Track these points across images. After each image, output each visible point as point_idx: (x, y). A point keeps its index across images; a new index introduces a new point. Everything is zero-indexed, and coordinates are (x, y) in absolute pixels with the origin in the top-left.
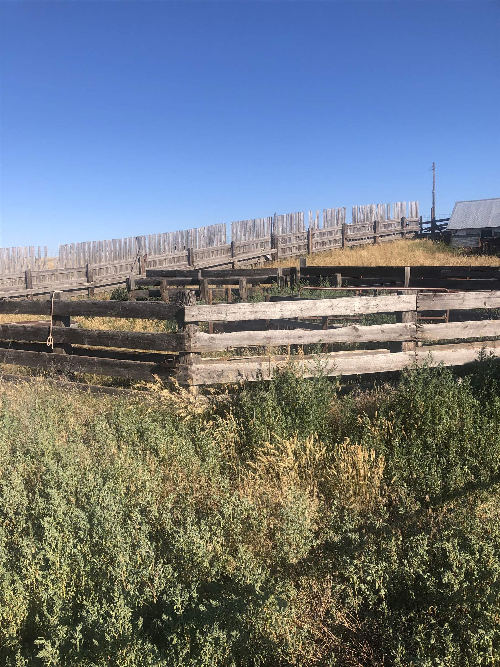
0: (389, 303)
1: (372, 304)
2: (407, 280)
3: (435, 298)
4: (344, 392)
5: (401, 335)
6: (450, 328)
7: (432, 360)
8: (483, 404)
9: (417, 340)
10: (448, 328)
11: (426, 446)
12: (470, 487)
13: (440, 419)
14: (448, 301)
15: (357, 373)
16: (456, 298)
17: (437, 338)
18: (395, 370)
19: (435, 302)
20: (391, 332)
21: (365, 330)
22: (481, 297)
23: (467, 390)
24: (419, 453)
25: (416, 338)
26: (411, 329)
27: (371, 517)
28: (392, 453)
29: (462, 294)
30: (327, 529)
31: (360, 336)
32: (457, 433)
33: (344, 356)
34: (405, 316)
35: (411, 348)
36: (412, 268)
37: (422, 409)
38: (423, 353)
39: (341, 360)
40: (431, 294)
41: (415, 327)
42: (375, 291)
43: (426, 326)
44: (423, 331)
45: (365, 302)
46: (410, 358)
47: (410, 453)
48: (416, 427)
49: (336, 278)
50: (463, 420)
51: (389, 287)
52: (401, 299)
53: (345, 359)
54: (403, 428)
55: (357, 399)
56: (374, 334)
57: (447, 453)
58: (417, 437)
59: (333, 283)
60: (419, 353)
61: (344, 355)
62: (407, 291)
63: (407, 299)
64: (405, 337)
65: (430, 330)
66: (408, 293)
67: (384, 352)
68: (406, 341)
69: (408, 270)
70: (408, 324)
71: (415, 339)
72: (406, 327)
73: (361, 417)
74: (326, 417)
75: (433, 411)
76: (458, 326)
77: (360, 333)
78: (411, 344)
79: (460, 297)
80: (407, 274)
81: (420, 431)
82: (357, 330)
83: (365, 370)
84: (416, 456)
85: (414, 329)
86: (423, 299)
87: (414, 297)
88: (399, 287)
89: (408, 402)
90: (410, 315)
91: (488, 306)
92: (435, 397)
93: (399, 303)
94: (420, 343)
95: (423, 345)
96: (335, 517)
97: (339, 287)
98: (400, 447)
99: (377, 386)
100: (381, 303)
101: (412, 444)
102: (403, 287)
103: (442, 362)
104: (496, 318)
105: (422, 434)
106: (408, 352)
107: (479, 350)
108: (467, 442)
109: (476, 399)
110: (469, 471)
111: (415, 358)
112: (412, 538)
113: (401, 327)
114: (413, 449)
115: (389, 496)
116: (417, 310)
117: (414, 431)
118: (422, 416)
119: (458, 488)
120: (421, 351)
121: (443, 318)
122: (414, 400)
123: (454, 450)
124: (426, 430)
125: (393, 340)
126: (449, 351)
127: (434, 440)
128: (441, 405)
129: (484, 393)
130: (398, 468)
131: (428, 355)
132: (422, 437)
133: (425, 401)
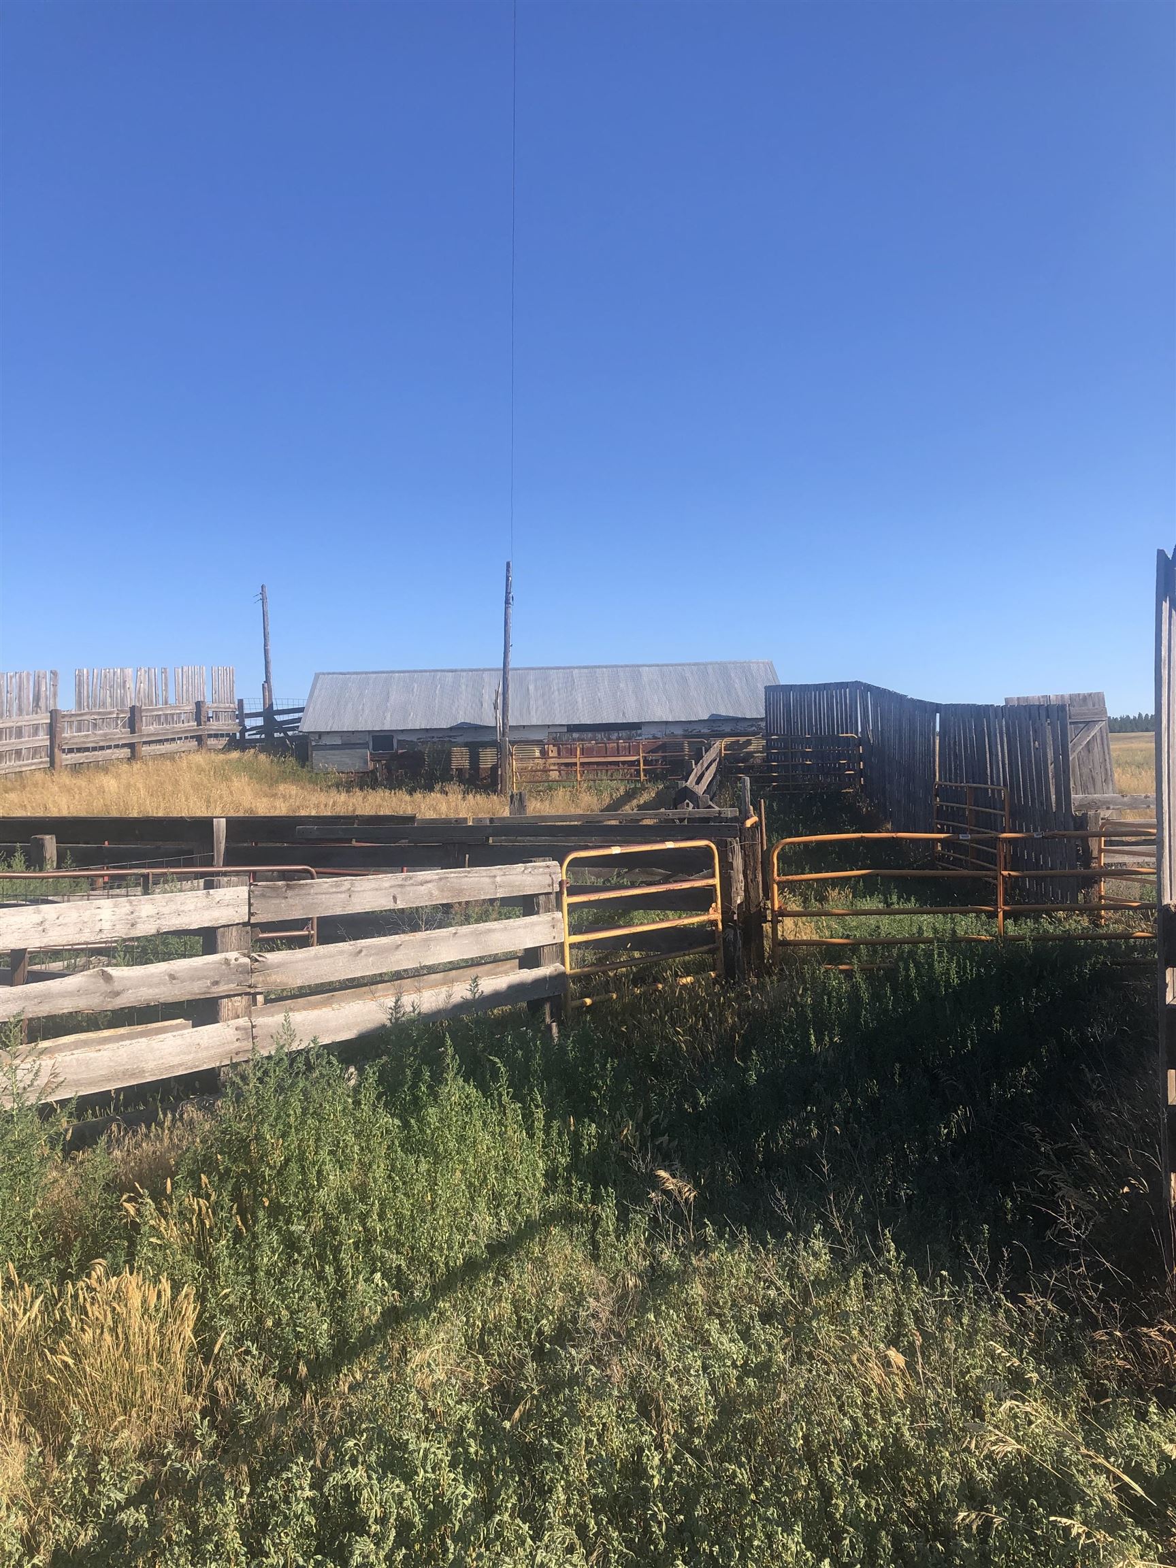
0: (185, 908)
1: (144, 914)
2: (219, 850)
3: (290, 893)
4: (83, 1139)
5: (216, 983)
6: (325, 957)
7: (292, 1036)
8: (406, 1125)
9: (252, 991)
10: (320, 958)
11: (291, 1244)
12: (393, 1316)
13: (319, 1172)
14: (320, 897)
15: (112, 1086)
16: (334, 890)
17: (297, 982)
18: (205, 1067)
19: (291, 901)
20: (193, 979)
21: (128, 978)
22: (387, 885)
23: (373, 1097)
24: (275, 1264)
25: (250, 987)
26: (239, 965)
27: (169, 1454)
28: (213, 1277)
29: (346, 882)
30: (58, 1521)
31: (117, 994)
32: (355, 1201)
33: (76, 1048)
34: (223, 936)
35: (239, 1011)
36: (231, 822)
37: (278, 1158)
38: (270, 1020)
39: (68, 1058)
40: (280, 883)
41: (247, 960)
42: (146, 876)
43: (272, 957)
44: (266, 968)
45: (128, 908)
46: (239, 1034)
47: (253, 1270)
48: (267, 1204)
49: (41, 846)
50: (366, 1168)
51: (179, 867)
52: (213, 899)
53: (80, 1054)
54: (234, 1211)
55: (117, 1153)
56: (150, 986)
57: (336, 1250)
58: (270, 1226)
59: (35, 859)
60: (259, 1021)
61: (77, 1045)
62: (226, 879)
63: (227, 897)
64: (226, 987)
65: (279, 965)
66: (229, 884)
67: (177, 1028)
68: (228, 996)
69: (220, 826)
70: (232, 955)
71: (248, 990)
72: (227, 962)
73: (129, 1200)
74: (36, 1216)
75: (301, 1158)
76: (341, 953)
77: (117, 986)
78: (240, 1003)
79: (343, 888)
80: (218, 837)
81: (276, 1210)
82: (108, 978)
83: (133, 1075)
84: (268, 1273)
85: (245, 965)
86: (263, 896)
87: (243, 891)
88: (201, 866)
89: (244, 1144)
90: (234, 934)
91: (400, 905)
92: (303, 1122)
93: (208, 908)
94: (260, 998)
95: (267, 1001)
96: (75, 1481)
97: (50, 871)
98: (231, 1256)
99: (165, 1115)
100: (166, 910)
101: (258, 1246)
102: (212, 866)
103: (314, 1041)
104: (415, 928)
105: (281, 1218)
106: (233, 1021)
107: (390, 1002)
108: (375, 1217)
109: (393, 1116)
110: (386, 1284)
111: (250, 1033)
112: (273, 1481)
113: (216, 963)
114: (262, 1256)
115: (211, 1385)
116: (252, 921)
117: (261, 1214)
118: (279, 1173)
119: (367, 1329)
120: (263, 1016)
121: (305, 933)
122: (259, 1137)
123: (351, 1241)
124: (291, 1206)
125: (198, 997)
126: (324, 1009)
127: (308, 1225)
128: (318, 1140)
129: (405, 1099)
130: (229, 1311)
131: (283, 1025)
132: (281, 1224)
133: (284, 1135)
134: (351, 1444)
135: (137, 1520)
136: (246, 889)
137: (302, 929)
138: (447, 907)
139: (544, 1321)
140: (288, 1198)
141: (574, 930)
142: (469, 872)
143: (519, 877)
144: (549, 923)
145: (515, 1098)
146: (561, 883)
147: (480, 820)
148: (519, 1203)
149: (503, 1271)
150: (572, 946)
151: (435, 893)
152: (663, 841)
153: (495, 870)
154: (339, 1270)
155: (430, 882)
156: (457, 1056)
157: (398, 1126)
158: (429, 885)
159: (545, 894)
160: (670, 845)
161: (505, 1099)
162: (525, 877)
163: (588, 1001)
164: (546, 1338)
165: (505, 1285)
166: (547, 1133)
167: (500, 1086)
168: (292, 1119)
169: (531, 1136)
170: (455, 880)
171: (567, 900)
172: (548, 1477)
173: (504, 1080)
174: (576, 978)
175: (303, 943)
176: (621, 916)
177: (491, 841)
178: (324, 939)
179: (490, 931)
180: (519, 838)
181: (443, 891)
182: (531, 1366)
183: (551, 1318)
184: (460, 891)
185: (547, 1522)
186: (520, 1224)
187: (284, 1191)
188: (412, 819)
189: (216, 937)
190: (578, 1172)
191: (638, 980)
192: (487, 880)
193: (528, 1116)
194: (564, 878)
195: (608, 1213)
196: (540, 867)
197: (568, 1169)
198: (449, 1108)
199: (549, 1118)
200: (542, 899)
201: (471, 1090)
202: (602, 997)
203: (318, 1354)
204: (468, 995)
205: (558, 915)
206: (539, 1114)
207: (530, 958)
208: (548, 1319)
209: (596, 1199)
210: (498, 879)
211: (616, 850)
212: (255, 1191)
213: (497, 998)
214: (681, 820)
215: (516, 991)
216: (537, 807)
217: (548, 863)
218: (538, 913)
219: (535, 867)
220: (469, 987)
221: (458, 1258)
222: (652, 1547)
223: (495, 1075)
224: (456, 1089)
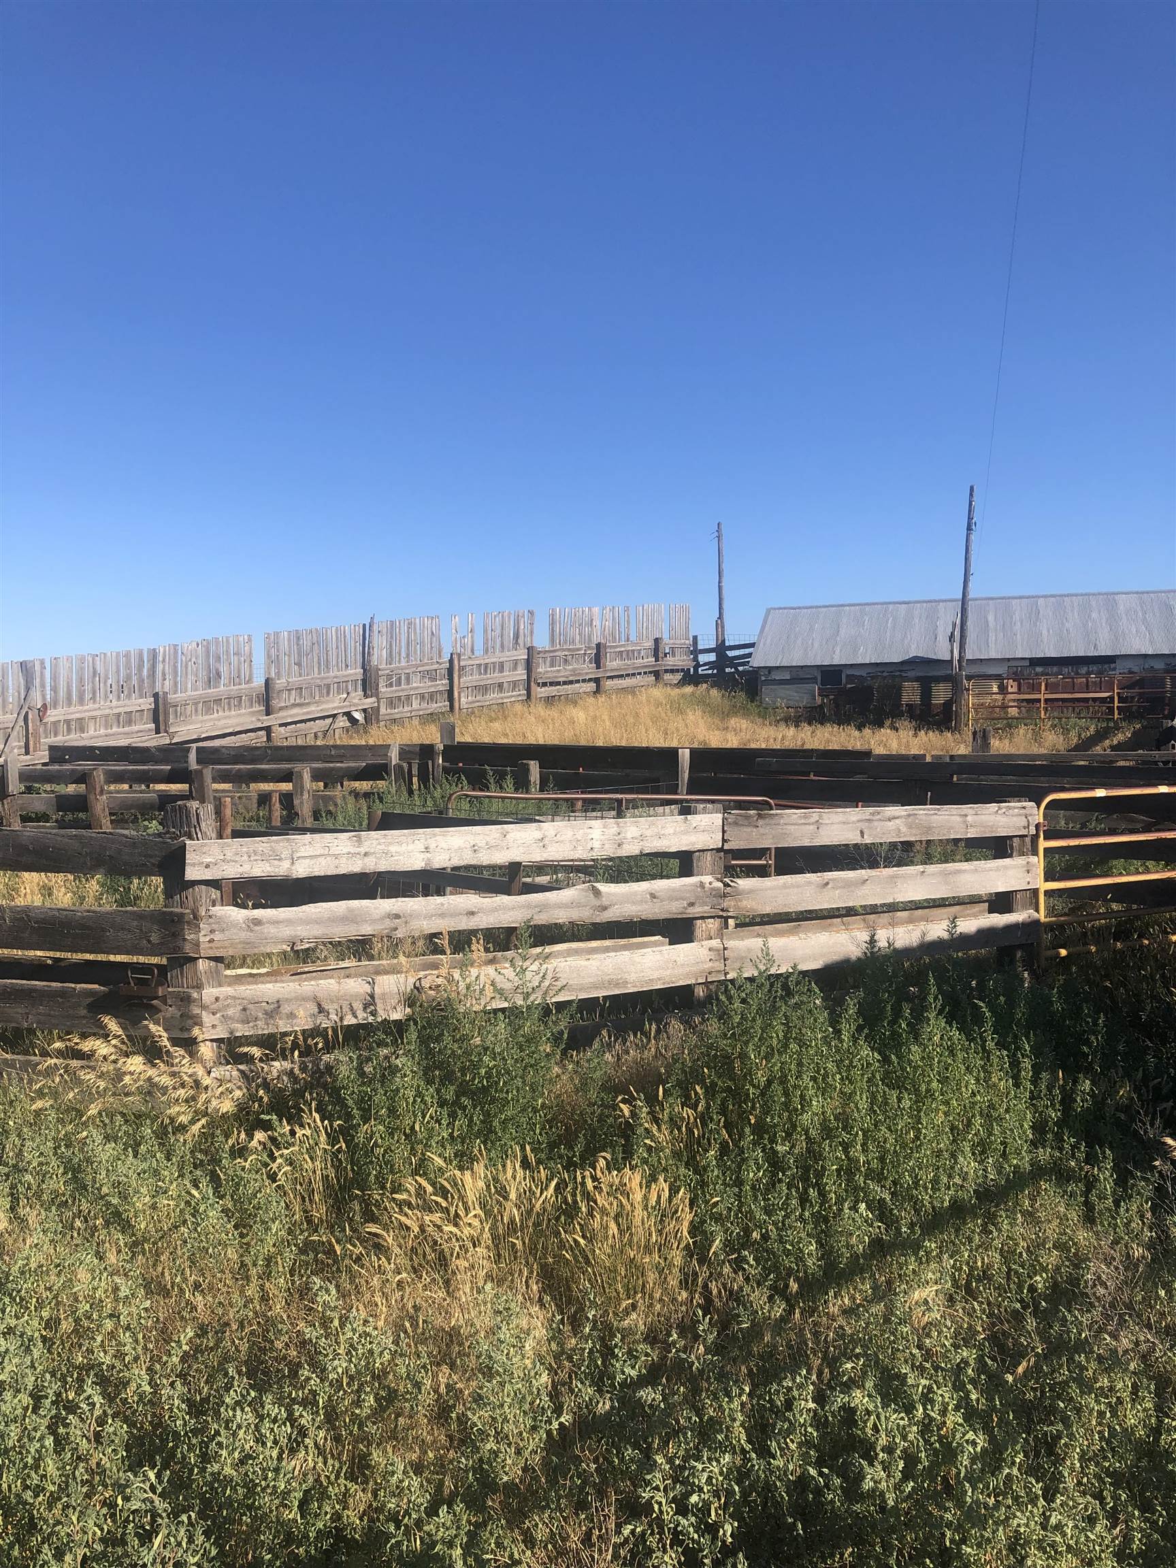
0: (666, 832)
1: (629, 835)
2: (683, 779)
3: (761, 822)
4: (577, 1040)
5: (692, 904)
6: (793, 886)
7: (771, 961)
8: (886, 1060)
9: (724, 914)
10: (789, 888)
11: (775, 1163)
12: (879, 1248)
13: (802, 1097)
14: (789, 827)
15: (601, 994)
16: (803, 821)
17: (768, 910)
18: (681, 983)
19: (762, 830)
20: (671, 899)
21: (614, 895)
22: (854, 819)
23: (853, 1028)
24: (759, 1180)
25: (722, 910)
26: (713, 889)
27: (674, 1343)
28: (703, 1184)
29: (815, 814)
30: (579, 1385)
31: (605, 908)
32: (837, 1129)
33: (569, 955)
34: (699, 860)
35: (712, 934)
36: (693, 752)
37: (761, 1077)
38: (746, 944)
39: (562, 965)
40: (752, 812)
41: (720, 885)
42: (620, 801)
43: (744, 883)
44: (738, 893)
45: (614, 830)
46: (712, 955)
47: (739, 1183)
48: (753, 1122)
49: (527, 770)
50: (848, 1098)
51: (648, 793)
52: (691, 824)
53: (573, 962)
54: (722, 1124)
55: (608, 1056)
56: (634, 903)
57: (820, 1175)
58: (755, 1143)
59: (522, 783)
60: (730, 944)
61: (569, 953)
62: (702, 806)
63: (703, 823)
64: (700, 909)
65: (751, 891)
66: (705, 811)
67: (655, 944)
68: (703, 918)
69: (685, 756)
70: (707, 879)
71: (721, 913)
72: (702, 885)
73: (624, 1101)
74: (543, 1105)
75: (783, 1081)
76: (810, 883)
77: (605, 902)
78: (713, 925)
79: (812, 820)
80: (683, 767)
81: (760, 1129)
82: (597, 893)
83: (617, 985)
84: (753, 1187)
85: (718, 889)
86: (736, 823)
87: (717, 818)
88: (667, 794)
89: (727, 1060)
90: (709, 859)
91: (868, 840)
92: (786, 1046)
93: (686, 832)
94: (731, 922)
95: (737, 926)
96: (591, 1352)
97: (534, 793)
98: (718, 1166)
99: (650, 1025)
100: (648, 833)
101: (744, 1160)
102: (676, 793)
103: (795, 966)
104: (873, 865)
105: (766, 1136)
106: (706, 942)
107: (865, 936)
108: (859, 1147)
109: (872, 1049)
110: (870, 1216)
111: (723, 955)
112: (775, 1386)
113: (691, 885)
114: (748, 1171)
115: (705, 1286)
116: (725, 848)
117: (747, 1130)
118: (763, 1094)
119: (855, 1257)
120: (733, 939)
121: (763, 862)
122: (743, 1056)
123: (835, 1167)
124: (775, 1126)
125: (675, 916)
126: (791, 938)
127: (793, 1146)
128: (800, 1064)
129: (884, 1034)
130: (718, 1218)
131: (762, 950)
132: (766, 1142)
133: (768, 1057)
134: (849, 1366)
135: (654, 1400)
136: (720, 816)
137: (760, 859)
138: (907, 846)
139: (1038, 1278)
140: (772, 1118)
141: (1049, 877)
142: (939, 810)
143: (992, 818)
144: (1023, 867)
145: (1001, 1045)
146: (1037, 826)
147: (940, 757)
148: (1004, 1151)
149: (991, 1218)
150: (1048, 893)
151: (904, 829)
152: (1155, 785)
153: (966, 809)
154: (823, 1194)
155: (897, 818)
156: (940, 997)
157: (878, 1061)
158: (897, 821)
159: (1020, 836)
160: (1163, 789)
161: (990, 1045)
162: (999, 818)
163: (1063, 952)
164: (1040, 1295)
165: (995, 1234)
166: (1035, 1081)
167: (985, 1031)
168: (775, 1042)
169: (1017, 1085)
170: (924, 817)
171: (1043, 844)
172: (1063, 1442)
173: (988, 1026)
174: (1049, 927)
175: (762, 872)
176: (1098, 864)
177: (955, 779)
178: (781, 871)
179: (959, 872)
180: (982, 777)
181: (910, 827)
182: (1031, 1323)
183: (1044, 1275)
184: (929, 829)
185: (1061, 1486)
186: (1009, 1175)
187: (766, 1111)
188: (868, 754)
189: (692, 861)
190: (1070, 1129)
191: (1121, 933)
192: (958, 819)
193: (1015, 1064)
194: (1042, 821)
195: (1106, 1177)
196: (1015, 808)
197: (1060, 1123)
198: (931, 1048)
199: (1037, 1069)
200: (1016, 842)
201: (955, 1034)
202: (1080, 948)
203: (805, 1272)
204: (945, 935)
205: (1034, 859)
206: (1027, 1064)
207: (1001, 902)
208: (1041, 1276)
209: (1091, 1159)
210: (969, 818)
211: (1101, 793)
212: (740, 1106)
213: (965, 941)
214: (1166, 763)
215: (985, 935)
216: (1000, 746)
217: (1025, 804)
218: (1010, 856)
219: (1009, 808)
220: (946, 928)
221: (945, 1200)
223: (979, 1019)
224: (936, 1028)
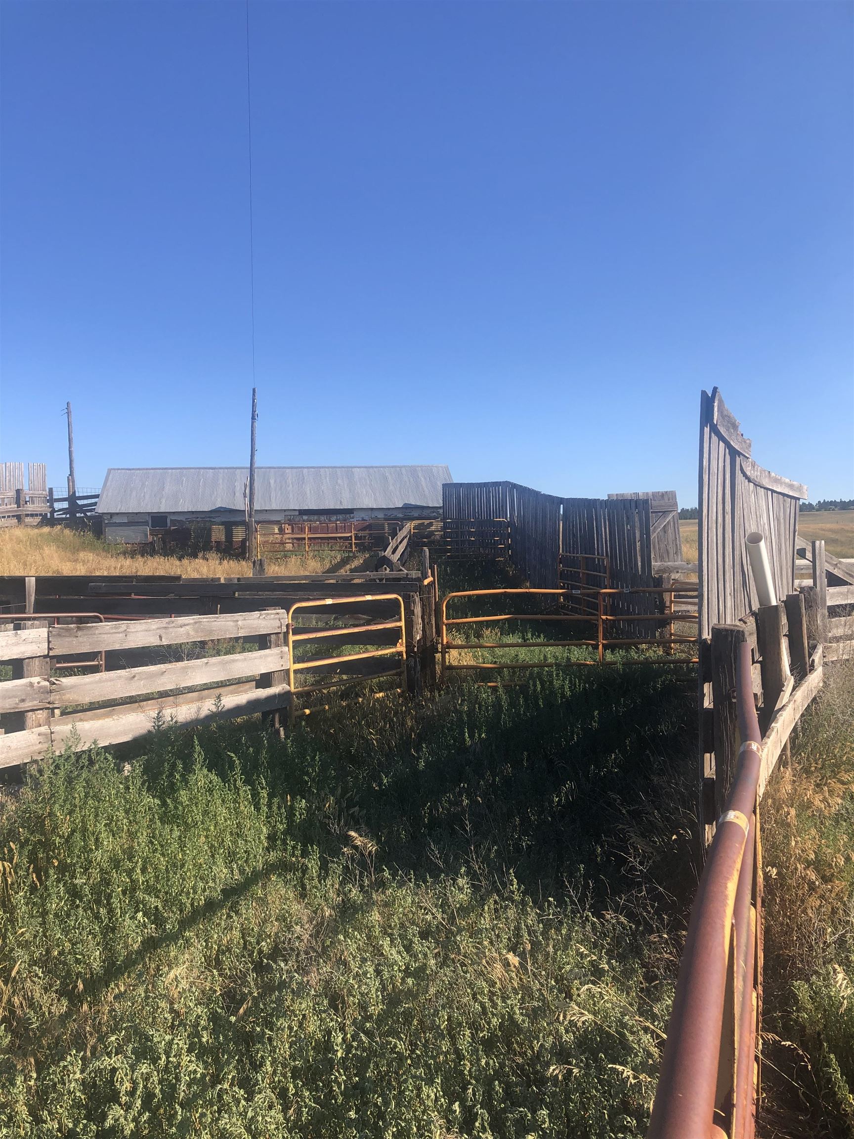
2: (30, 601)
3: (80, 633)
5: (23, 701)
6: (106, 681)
7: (78, 739)
8: (164, 804)
9: (51, 706)
10: (104, 681)
11: (74, 893)
12: (151, 944)
13: (97, 839)
14: (103, 636)
16: (114, 631)
17: (86, 700)
18: (13, 763)
19: (81, 639)
20: (5, 697)
22: (154, 627)
23: (139, 784)
24: (62, 909)
25: (49, 703)
26: (41, 687)
28: (12, 920)
29: (123, 625)
32: (123, 860)
34: (28, 665)
35: (41, 722)
36: (39, 580)
37: (65, 830)
38: (63, 728)
40: (72, 626)
41: (47, 683)
43: (66, 681)
44: (62, 689)
46: (41, 739)
47: (44, 914)
48: (56, 864)
50: (132, 835)
52: (20, 638)
54: (31, 870)
57: (109, 897)
58: (58, 881)
60: (56, 728)
62: (30, 623)
63: (31, 636)
64: (31, 704)
65: (73, 687)
66: (32, 627)
68: (32, 710)
69: (31, 583)
70: (35, 680)
71: (48, 706)
72: (31, 685)
75: (84, 830)
76: (120, 677)
78: (42, 715)
79: (121, 630)
80: (29, 592)
81: (63, 868)
84: (56, 915)
85: (45, 687)
86: (59, 635)
87: (43, 632)
88: (16, 613)
89: (40, 820)
90: (37, 663)
91: (165, 642)
92: (85, 803)
93: (16, 644)
94: (57, 712)
95: (63, 714)
98: (27, 904)
101: (48, 895)
102: (25, 613)
103: (95, 742)
104: (179, 659)
105: (67, 874)
106: (36, 729)
107: (154, 714)
108: (139, 871)
109: (154, 797)
110: (146, 920)
111: (50, 738)
112: (53, 1068)
113: (22, 685)
114: (51, 903)
115: (9, 1000)
116: (50, 654)
117: (51, 872)
118: (67, 841)
119: (130, 954)
120: (59, 725)
121: (95, 663)
122: (51, 814)
123: (120, 889)
124: (74, 865)
125: (9, 711)
126: (106, 720)
127: (88, 879)
128: (97, 815)
129: (163, 785)
130: (25, 945)
131: (71, 731)
132: (67, 878)
133: (71, 813)
134: (113, 1038)
136: (46, 630)
137: (93, 661)
138: (203, 643)
139: (263, 943)
140: (72, 859)
141: (297, 660)
142: (217, 618)
143: (256, 622)
144: (278, 655)
145: (247, 782)
146: (288, 626)
147: (230, 579)
148: (247, 859)
149: (234, 908)
150: (296, 672)
151: (192, 633)
152: (364, 595)
153: (237, 616)
154: (111, 911)
155: (188, 625)
156: (202, 753)
157: (158, 804)
158: (187, 627)
159: (276, 633)
160: (369, 598)
161: (239, 783)
162: (260, 621)
163: (307, 711)
164: (264, 955)
165: (235, 918)
166: (270, 806)
167: (235, 774)
168: (77, 800)
169: (258, 808)
170: (207, 624)
171: (292, 638)
172: (259, 1055)
173: (238, 770)
174: (299, 695)
175: (95, 670)
176: (334, 649)
177: (236, 595)
178: (109, 668)
179: (234, 661)
180: (260, 593)
181: (197, 631)
182: (251, 977)
183: (268, 940)
184: (211, 632)
185: (257, 1088)
186: (248, 874)
187: (70, 854)
188: (179, 578)
189: (22, 667)
190: (292, 835)
191: (344, 695)
192: (232, 623)
193: (255, 795)
194: (290, 622)
195: (313, 865)
196: (272, 614)
197: (285, 833)
198: (196, 790)
199: (271, 796)
200: (273, 637)
201: (213, 777)
202: (318, 708)
203: (92, 973)
204: (214, 709)
205: (286, 649)
206: (264, 794)
207: (264, 680)
208: (266, 942)
209: (305, 854)
210: (240, 623)
211: (329, 601)
212: (48, 855)
213: (238, 710)
214: (381, 580)
215: (253, 705)
216: (274, 570)
217: (278, 611)
218: (270, 648)
219: (268, 614)
220: (214, 702)
221: (201, 900)
222: (333, 1101)
223: (232, 767)
224: (202, 777)
